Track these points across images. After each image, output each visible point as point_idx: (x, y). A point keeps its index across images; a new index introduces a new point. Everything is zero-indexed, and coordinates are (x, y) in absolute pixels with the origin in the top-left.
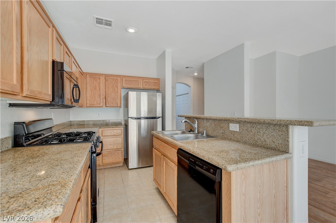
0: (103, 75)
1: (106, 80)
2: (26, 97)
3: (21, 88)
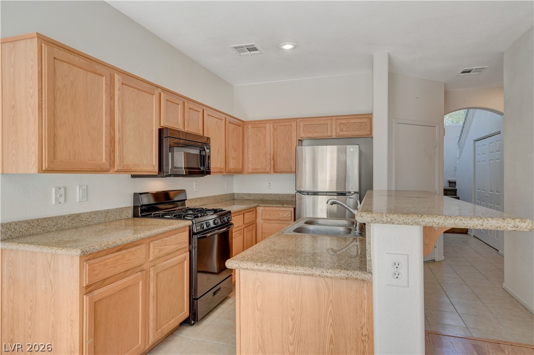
0: (270, 122)
1: (275, 129)
2: (118, 171)
3: (110, 164)
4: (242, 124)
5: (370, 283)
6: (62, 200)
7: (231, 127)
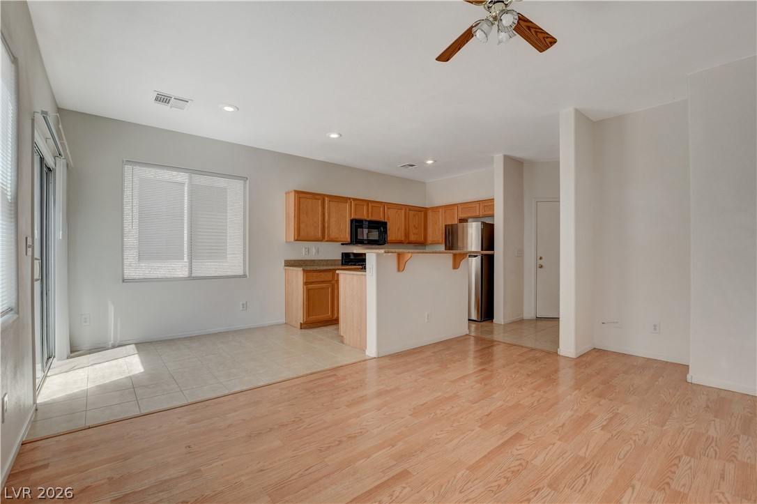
1: (445, 213)
2: (327, 241)
3: (323, 237)
4: (424, 211)
5: (365, 275)
6: (307, 253)
7: (412, 213)
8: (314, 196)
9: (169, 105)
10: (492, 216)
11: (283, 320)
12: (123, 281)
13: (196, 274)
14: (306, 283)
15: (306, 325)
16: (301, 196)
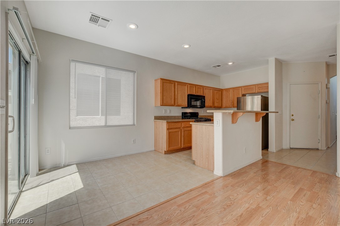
0: (232, 89)
2: (176, 106)
3: (174, 104)
4: (221, 90)
5: (213, 126)
6: (165, 112)
7: (216, 92)
8: (170, 82)
9: (98, 24)
10: (268, 92)
11: (153, 149)
12: (70, 128)
13: (108, 124)
14: (168, 129)
15: (167, 152)
16: (164, 82)
